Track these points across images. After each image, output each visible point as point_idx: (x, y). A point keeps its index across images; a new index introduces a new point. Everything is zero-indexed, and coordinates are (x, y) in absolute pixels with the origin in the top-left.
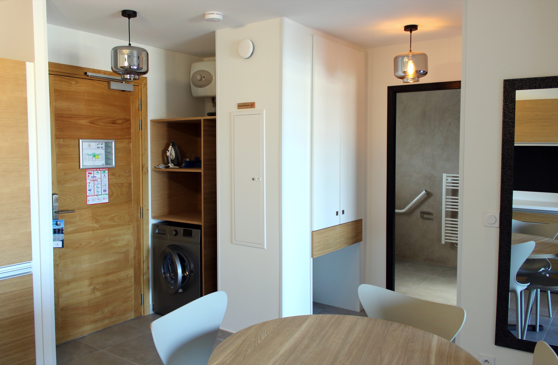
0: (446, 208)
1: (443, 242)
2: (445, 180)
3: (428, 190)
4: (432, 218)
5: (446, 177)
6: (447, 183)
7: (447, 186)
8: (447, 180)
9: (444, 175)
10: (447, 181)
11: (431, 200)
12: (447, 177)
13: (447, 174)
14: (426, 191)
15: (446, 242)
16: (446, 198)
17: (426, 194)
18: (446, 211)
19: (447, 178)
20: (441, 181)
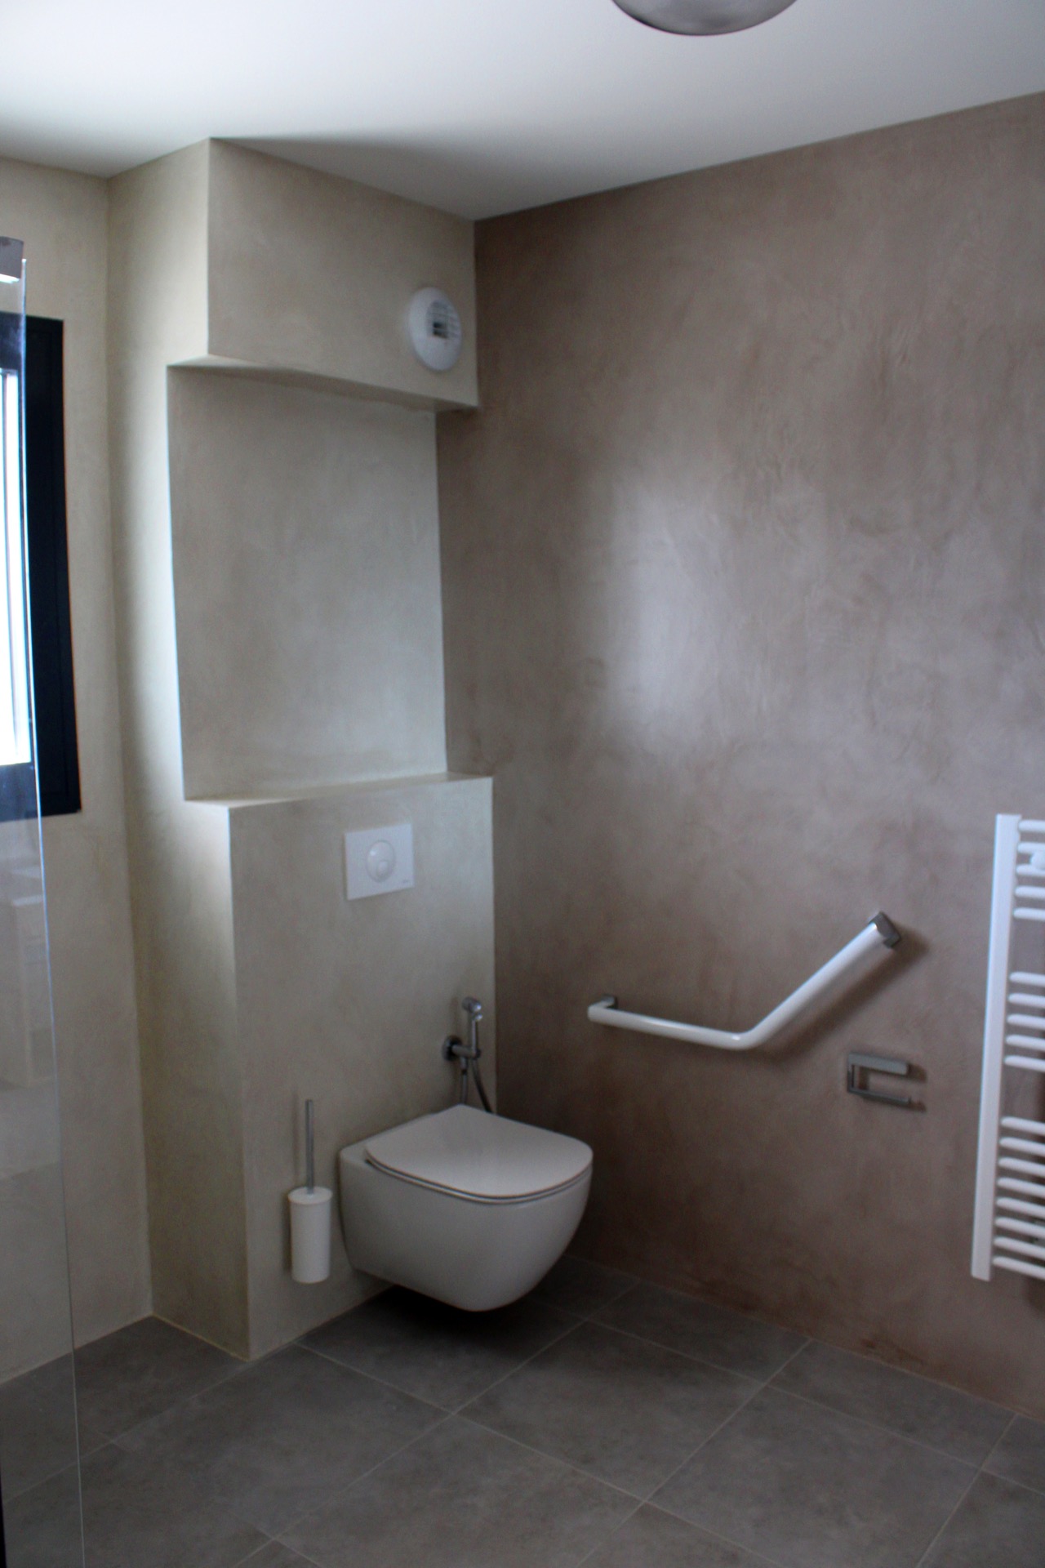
0: (1010, 1050)
1: (980, 1268)
2: (1011, 858)
3: (901, 918)
4: (915, 1099)
5: (1018, 837)
6: (1022, 880)
7: (1021, 902)
8: (1023, 858)
9: (1006, 827)
10: (1024, 869)
11: (915, 982)
12: (1027, 836)
13: (1025, 817)
14: (885, 923)
15: (997, 1271)
16: (1013, 987)
17: (886, 943)
18: (1007, 1070)
19: (1026, 847)
20: (983, 862)
